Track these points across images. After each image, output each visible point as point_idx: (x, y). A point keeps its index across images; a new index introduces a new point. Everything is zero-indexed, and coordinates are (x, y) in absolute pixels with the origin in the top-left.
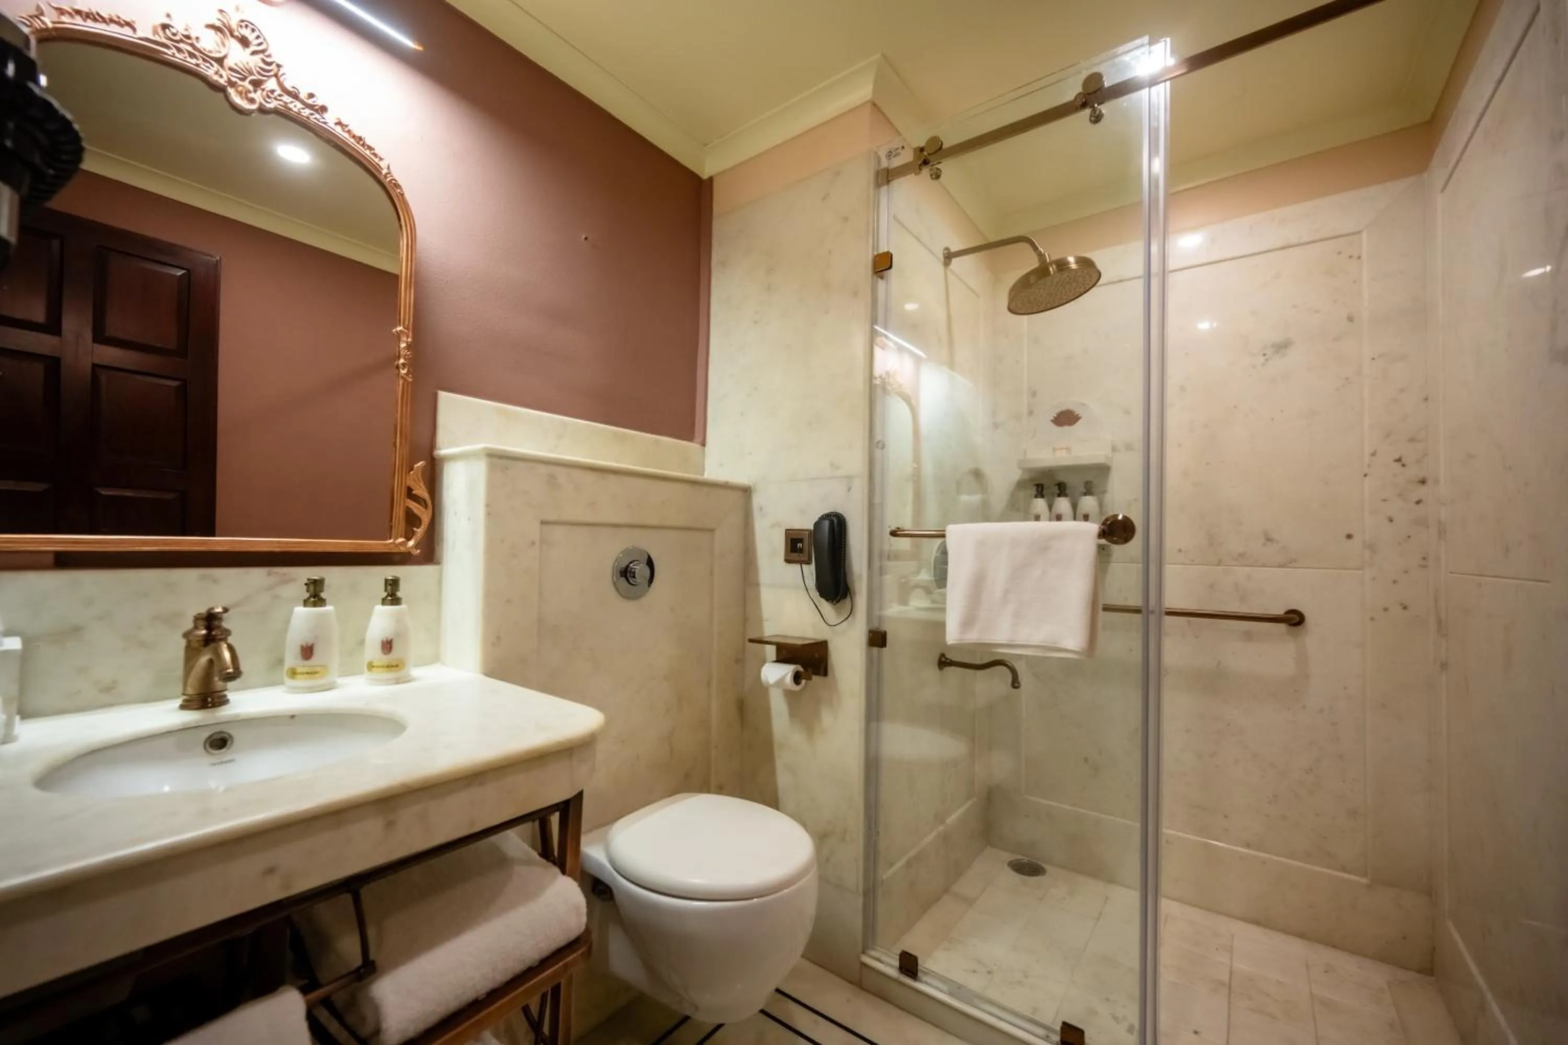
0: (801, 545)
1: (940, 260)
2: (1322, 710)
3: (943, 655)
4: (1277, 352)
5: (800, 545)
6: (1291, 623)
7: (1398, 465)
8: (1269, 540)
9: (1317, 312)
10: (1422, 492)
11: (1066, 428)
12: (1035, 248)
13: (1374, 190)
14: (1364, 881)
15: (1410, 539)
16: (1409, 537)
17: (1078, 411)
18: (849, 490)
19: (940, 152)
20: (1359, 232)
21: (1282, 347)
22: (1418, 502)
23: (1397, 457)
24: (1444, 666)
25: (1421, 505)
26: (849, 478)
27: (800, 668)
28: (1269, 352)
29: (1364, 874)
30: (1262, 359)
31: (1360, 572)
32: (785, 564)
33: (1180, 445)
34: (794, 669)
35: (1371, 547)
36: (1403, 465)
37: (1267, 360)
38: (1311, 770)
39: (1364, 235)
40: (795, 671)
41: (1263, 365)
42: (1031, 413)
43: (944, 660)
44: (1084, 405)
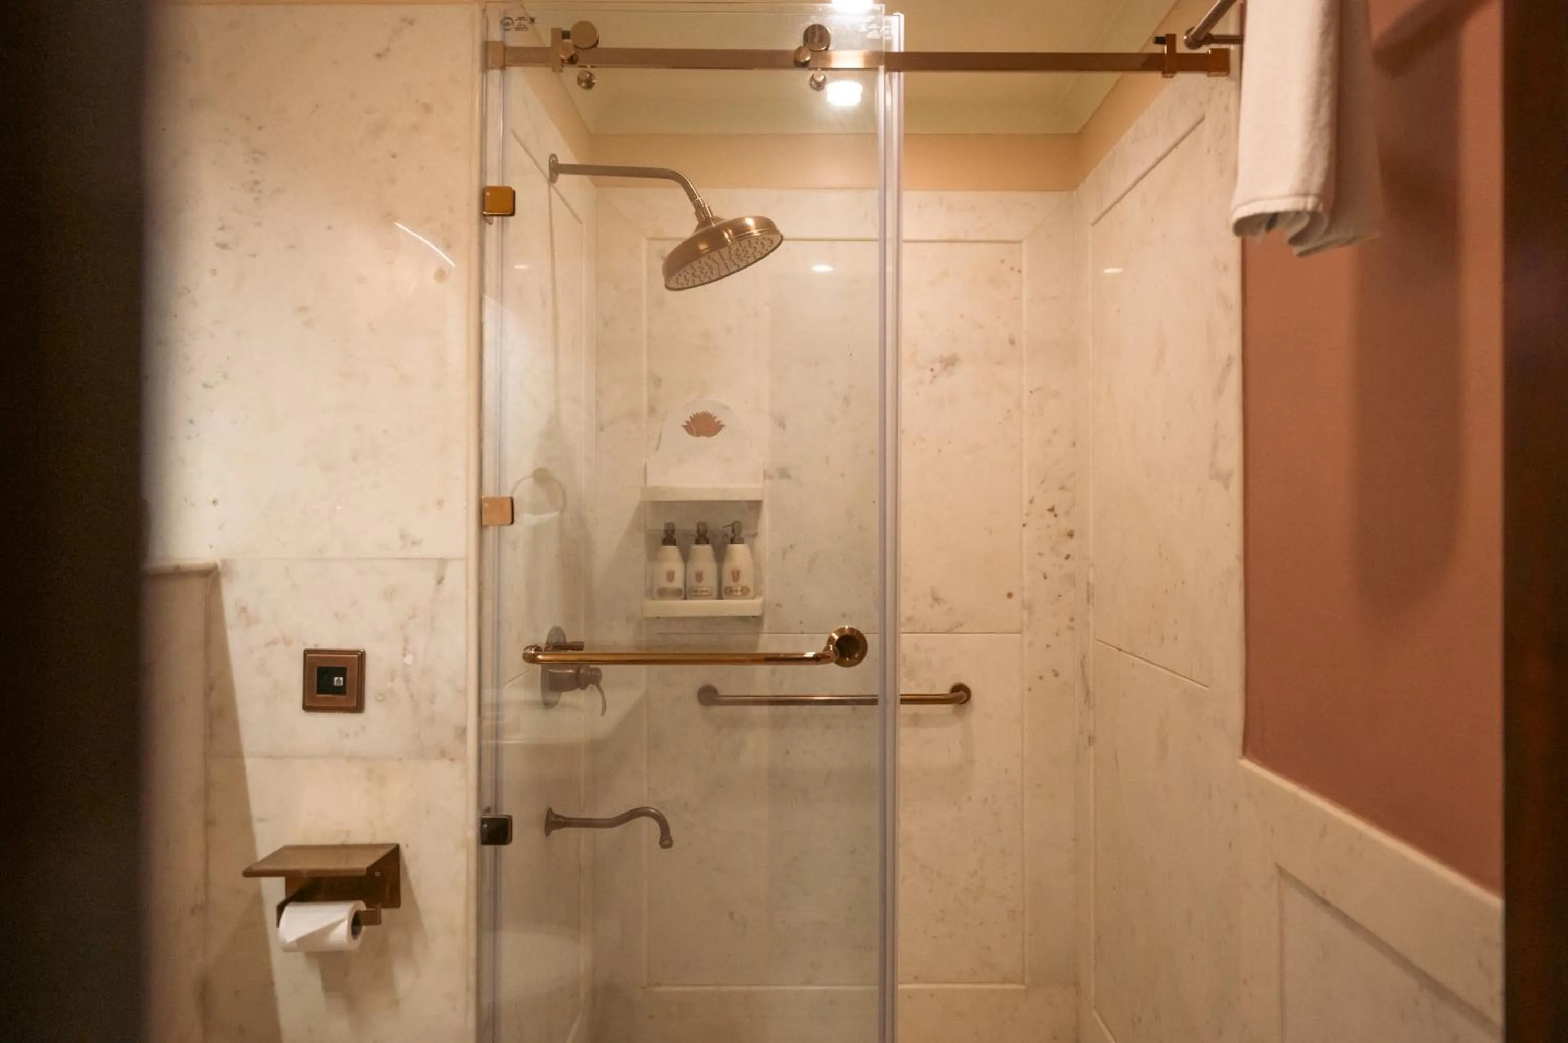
0: (341, 679)
1: (546, 176)
2: (986, 800)
3: (550, 812)
4: (945, 368)
5: (338, 681)
6: (961, 702)
7: (1051, 514)
8: (936, 600)
9: (982, 327)
10: (1070, 546)
11: (703, 439)
12: (692, 195)
13: (1032, 197)
14: (1022, 987)
15: (1061, 597)
16: (1060, 596)
17: (720, 417)
18: (440, 581)
19: (593, 49)
20: (1020, 242)
21: (950, 362)
22: (1067, 557)
23: (1050, 507)
24: (1091, 740)
25: (1070, 559)
26: (443, 562)
27: (362, 906)
28: (938, 367)
29: (1023, 982)
30: (928, 375)
31: (1019, 635)
32: (303, 712)
33: (843, 475)
34: (353, 909)
35: (1028, 607)
36: (1056, 516)
37: (935, 377)
38: (976, 872)
39: (1024, 246)
40: (354, 912)
41: (932, 382)
42: (652, 410)
43: (553, 819)
44: (727, 408)
